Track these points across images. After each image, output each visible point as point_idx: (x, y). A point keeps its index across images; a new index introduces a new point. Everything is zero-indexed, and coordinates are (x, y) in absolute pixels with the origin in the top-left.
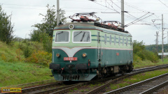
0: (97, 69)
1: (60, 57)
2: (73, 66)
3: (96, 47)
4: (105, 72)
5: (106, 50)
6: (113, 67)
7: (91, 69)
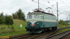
0: (43, 29)
1: (29, 24)
2: (34, 28)
3: (42, 21)
4: (46, 30)
5: (46, 22)
6: (49, 28)
7: (40, 29)
